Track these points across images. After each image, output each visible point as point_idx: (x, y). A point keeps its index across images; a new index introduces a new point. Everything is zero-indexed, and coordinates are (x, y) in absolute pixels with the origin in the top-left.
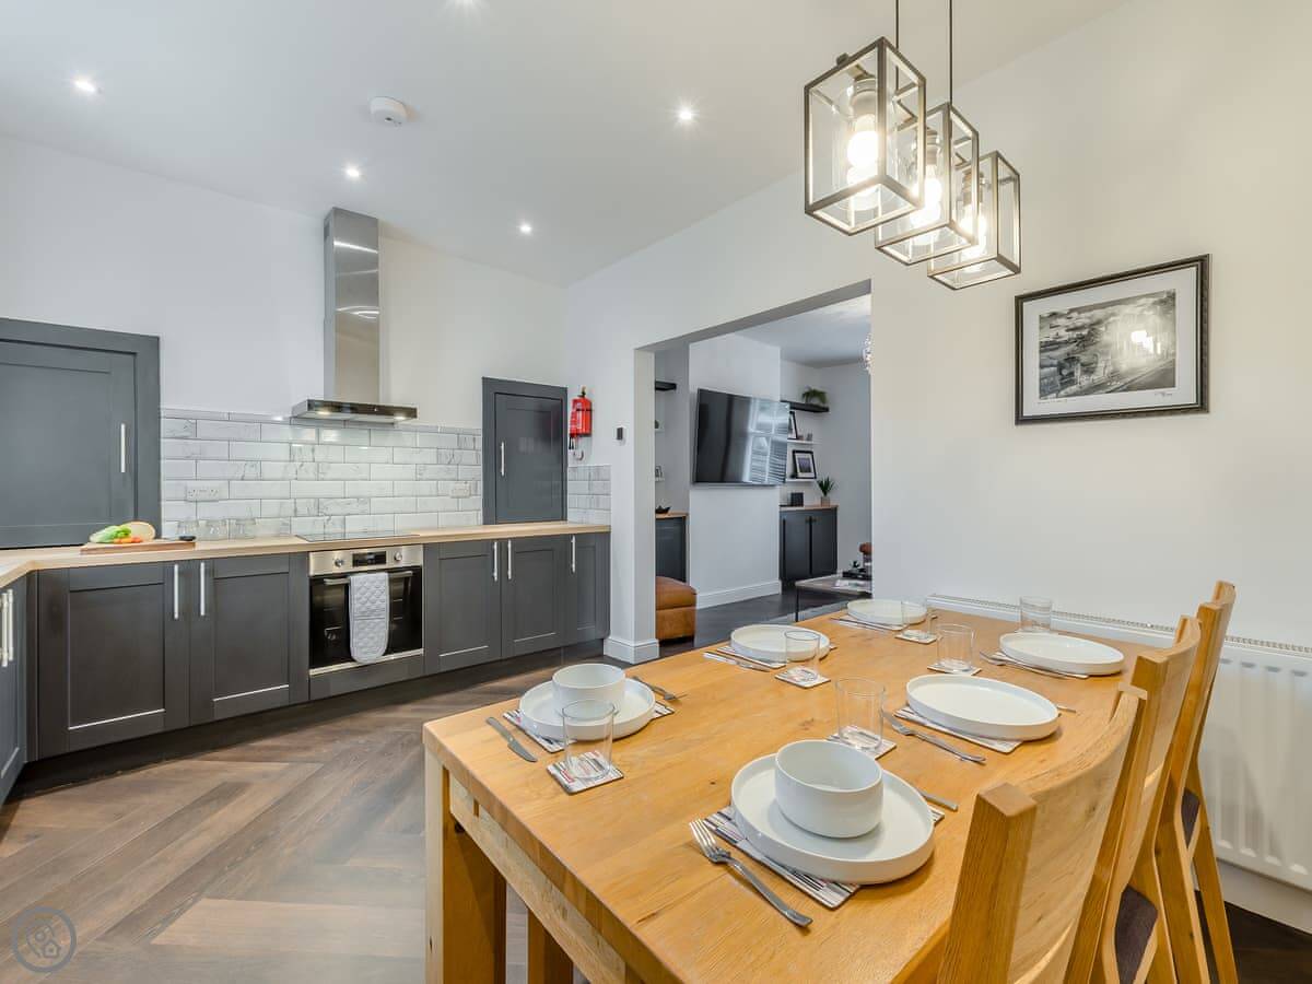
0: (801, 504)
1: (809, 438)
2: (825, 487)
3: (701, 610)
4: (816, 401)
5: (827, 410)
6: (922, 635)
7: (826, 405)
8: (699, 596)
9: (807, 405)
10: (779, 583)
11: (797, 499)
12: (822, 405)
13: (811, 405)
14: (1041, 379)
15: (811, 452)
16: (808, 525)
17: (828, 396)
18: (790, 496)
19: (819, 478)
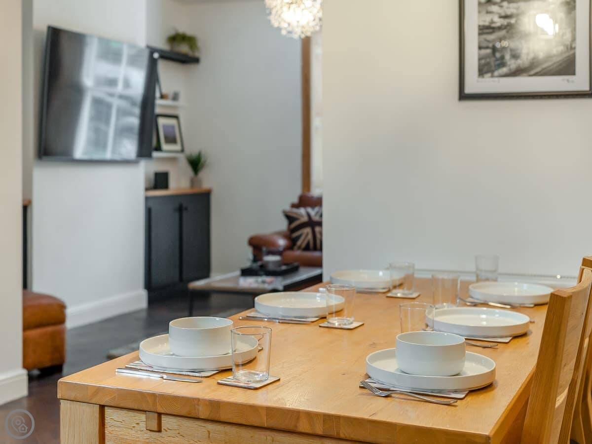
0: (166, 186)
1: (175, 97)
2: (196, 164)
3: (72, 330)
4: (184, 49)
5: (196, 60)
6: (406, 292)
7: (197, 54)
8: (70, 311)
9: (172, 52)
10: (143, 294)
11: (160, 181)
12: (190, 53)
13: (179, 54)
14: (480, 59)
15: (176, 117)
16: (177, 215)
17: (200, 44)
18: (152, 177)
19: (188, 151)
